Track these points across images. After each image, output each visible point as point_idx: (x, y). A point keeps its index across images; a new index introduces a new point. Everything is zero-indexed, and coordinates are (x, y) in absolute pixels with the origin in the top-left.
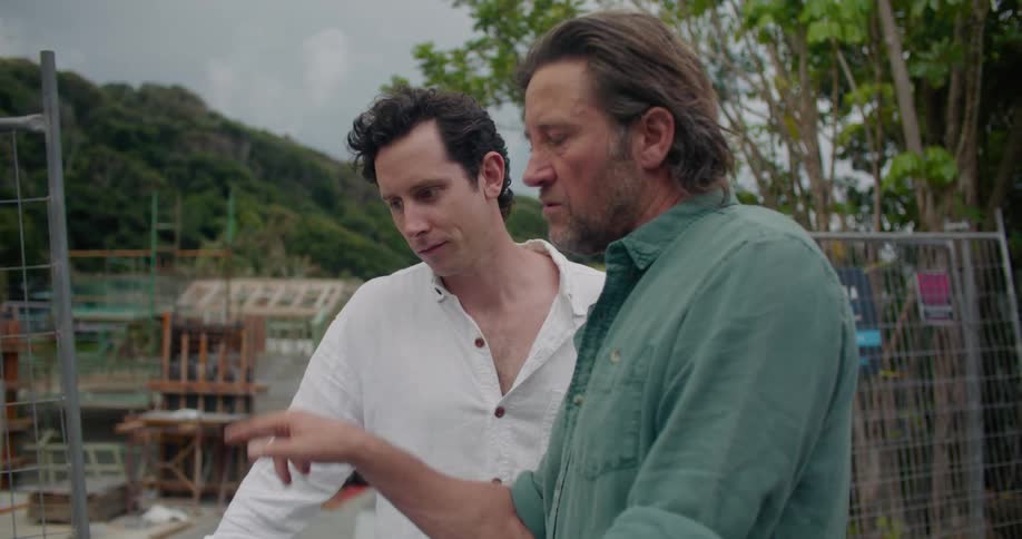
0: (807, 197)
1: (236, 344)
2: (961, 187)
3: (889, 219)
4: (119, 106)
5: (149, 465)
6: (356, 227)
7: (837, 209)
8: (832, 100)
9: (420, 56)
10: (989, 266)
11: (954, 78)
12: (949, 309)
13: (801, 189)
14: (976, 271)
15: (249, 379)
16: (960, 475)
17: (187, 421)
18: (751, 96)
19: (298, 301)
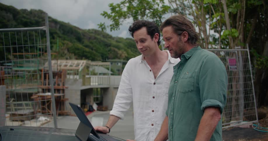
0: (203, 39)
1: (60, 76)
2: (240, 38)
3: (223, 45)
4: (25, 15)
5: (39, 107)
6: (87, 46)
7: (210, 43)
8: (209, 15)
9: (111, 6)
10: (245, 57)
11: (238, 12)
12: (236, 67)
13: (202, 38)
14: (242, 58)
15: (63, 85)
16: (238, 104)
17: (48, 96)
18: (190, 14)
19: (75, 65)
